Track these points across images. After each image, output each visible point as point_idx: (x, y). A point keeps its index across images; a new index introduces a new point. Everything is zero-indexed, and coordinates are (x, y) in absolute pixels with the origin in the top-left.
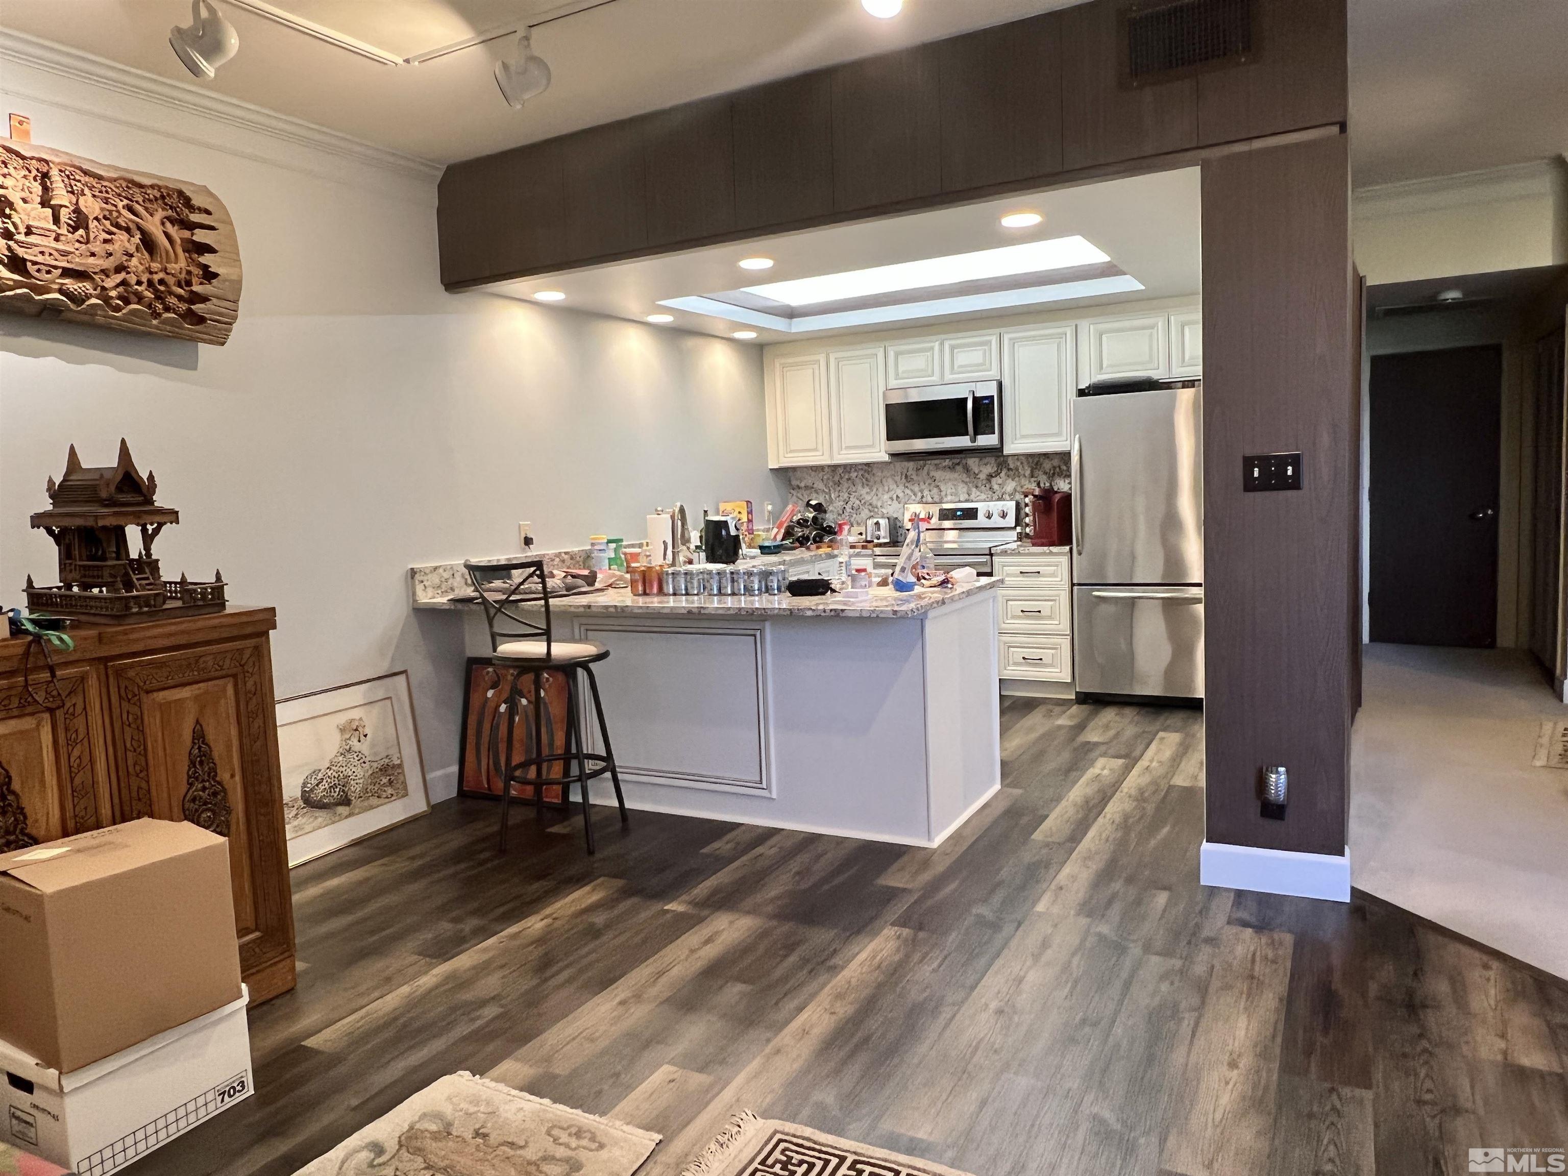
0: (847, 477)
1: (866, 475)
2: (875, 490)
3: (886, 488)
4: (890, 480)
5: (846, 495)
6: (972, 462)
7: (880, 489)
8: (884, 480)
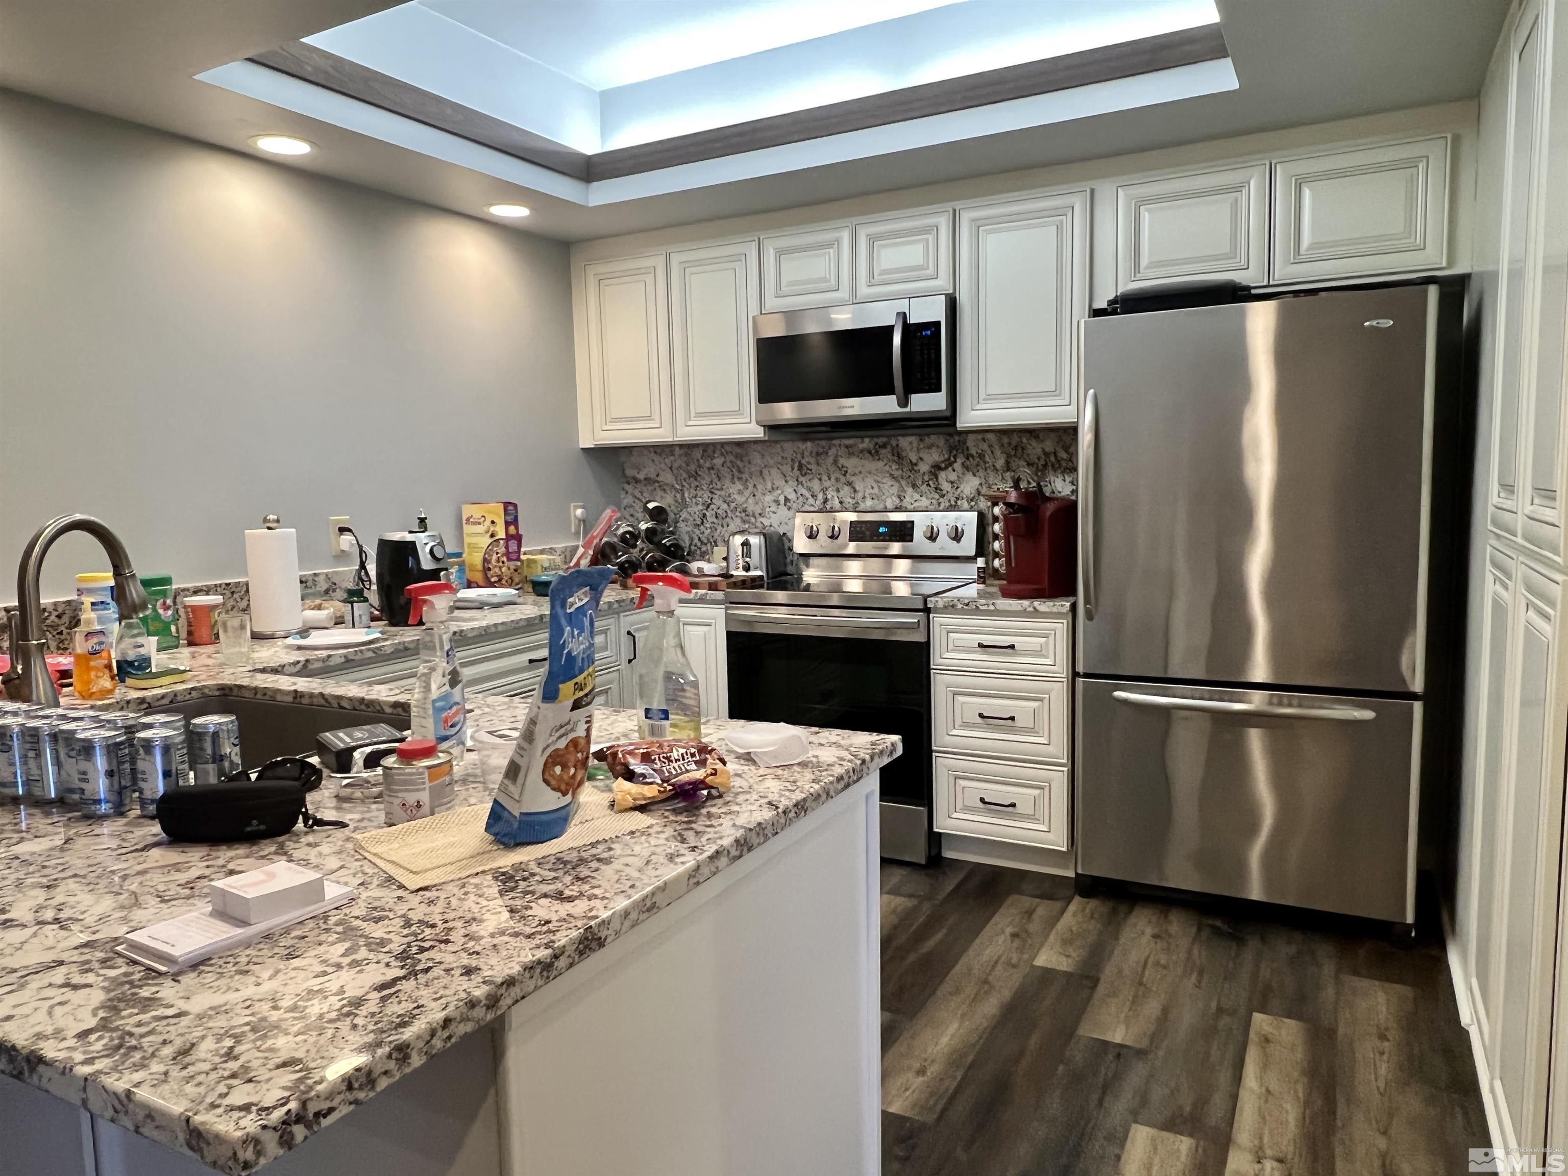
7: (759, 487)
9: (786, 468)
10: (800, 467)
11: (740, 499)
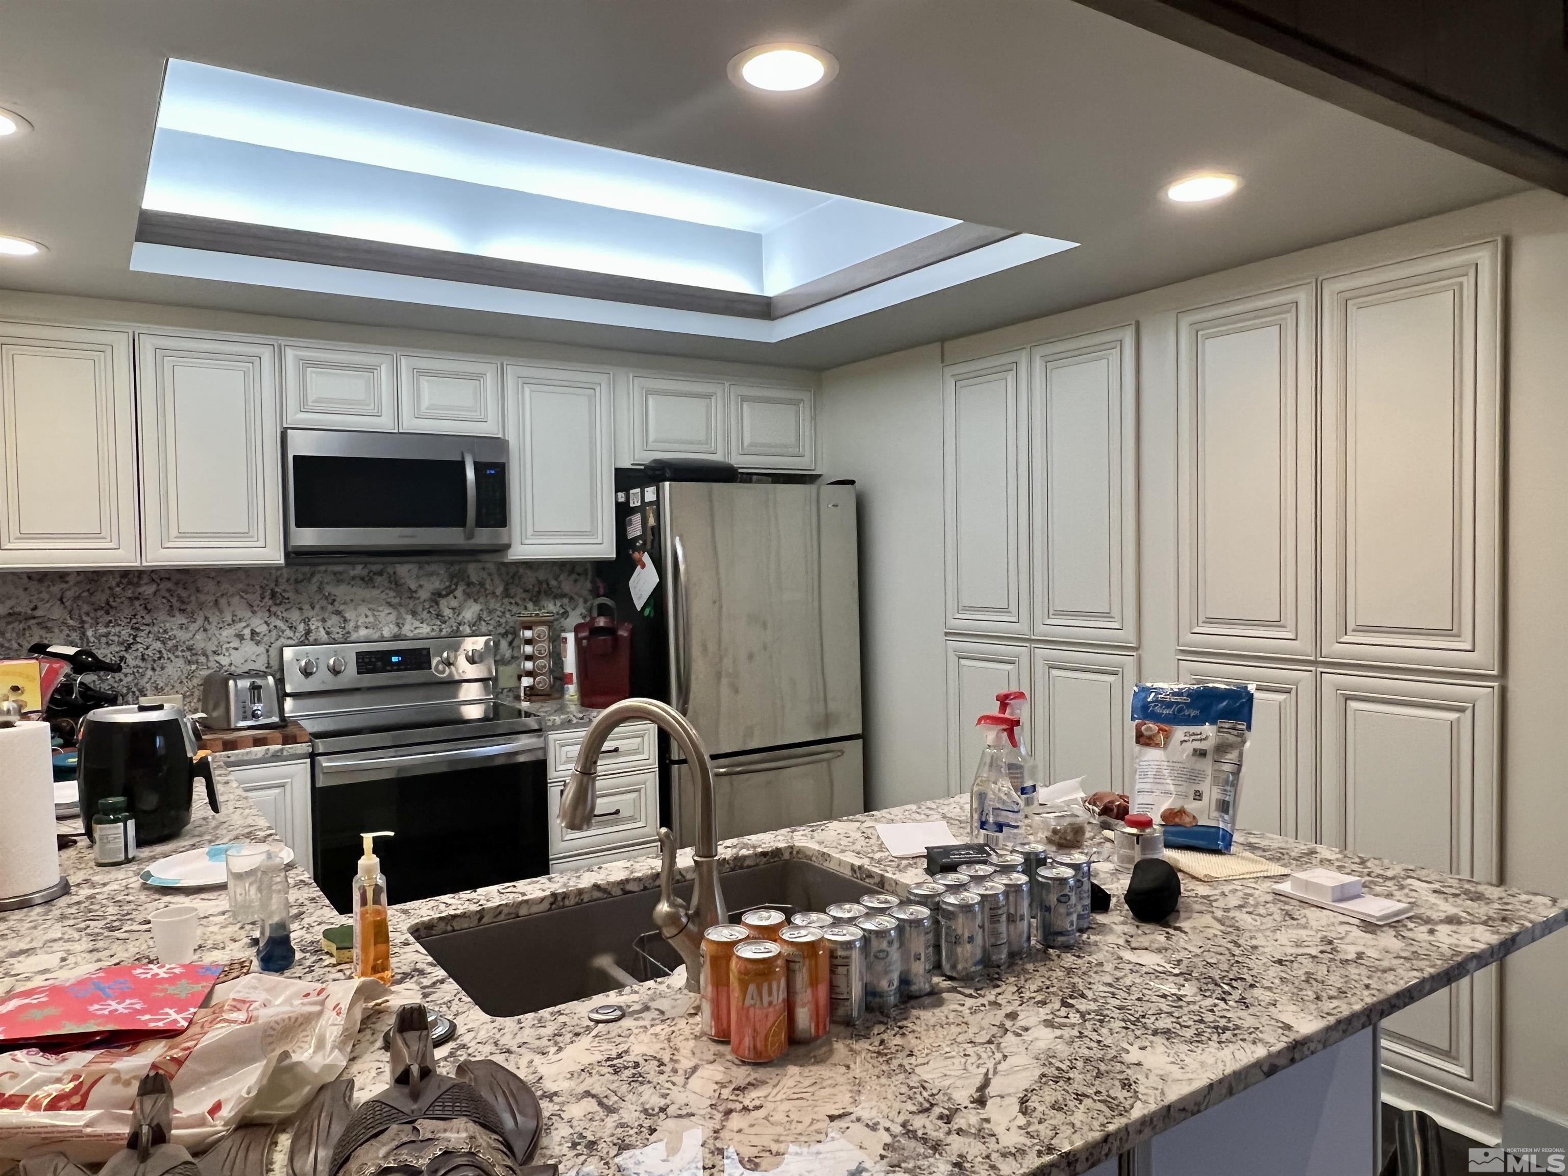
0: (129, 593)
1: (180, 591)
2: (200, 621)
3: (229, 619)
4: (235, 600)
5: (126, 633)
6: (405, 571)
7: (214, 619)
8: (223, 601)
9: (254, 598)
10: (273, 595)
11: (182, 635)
